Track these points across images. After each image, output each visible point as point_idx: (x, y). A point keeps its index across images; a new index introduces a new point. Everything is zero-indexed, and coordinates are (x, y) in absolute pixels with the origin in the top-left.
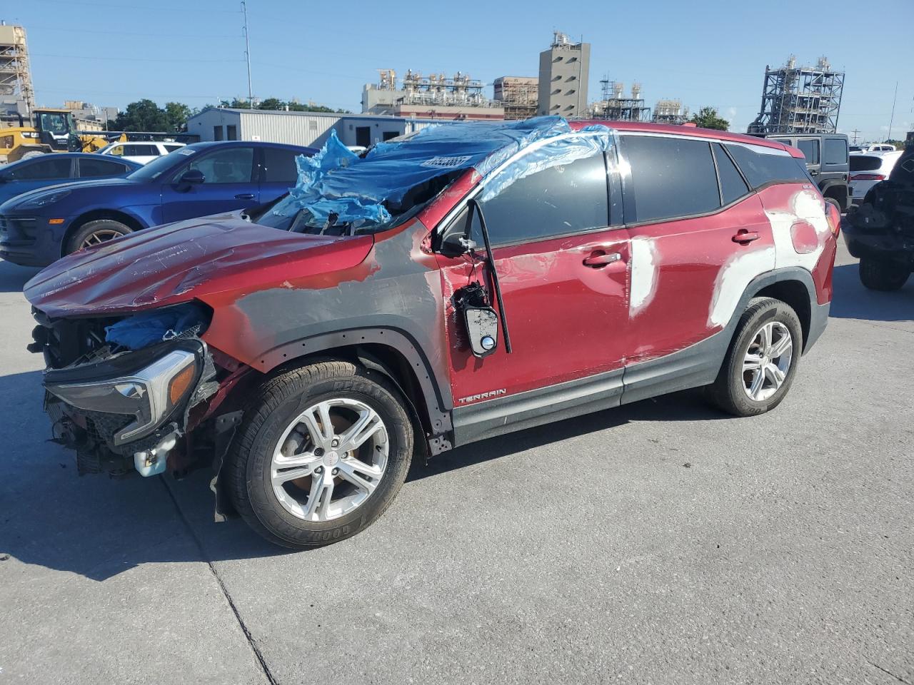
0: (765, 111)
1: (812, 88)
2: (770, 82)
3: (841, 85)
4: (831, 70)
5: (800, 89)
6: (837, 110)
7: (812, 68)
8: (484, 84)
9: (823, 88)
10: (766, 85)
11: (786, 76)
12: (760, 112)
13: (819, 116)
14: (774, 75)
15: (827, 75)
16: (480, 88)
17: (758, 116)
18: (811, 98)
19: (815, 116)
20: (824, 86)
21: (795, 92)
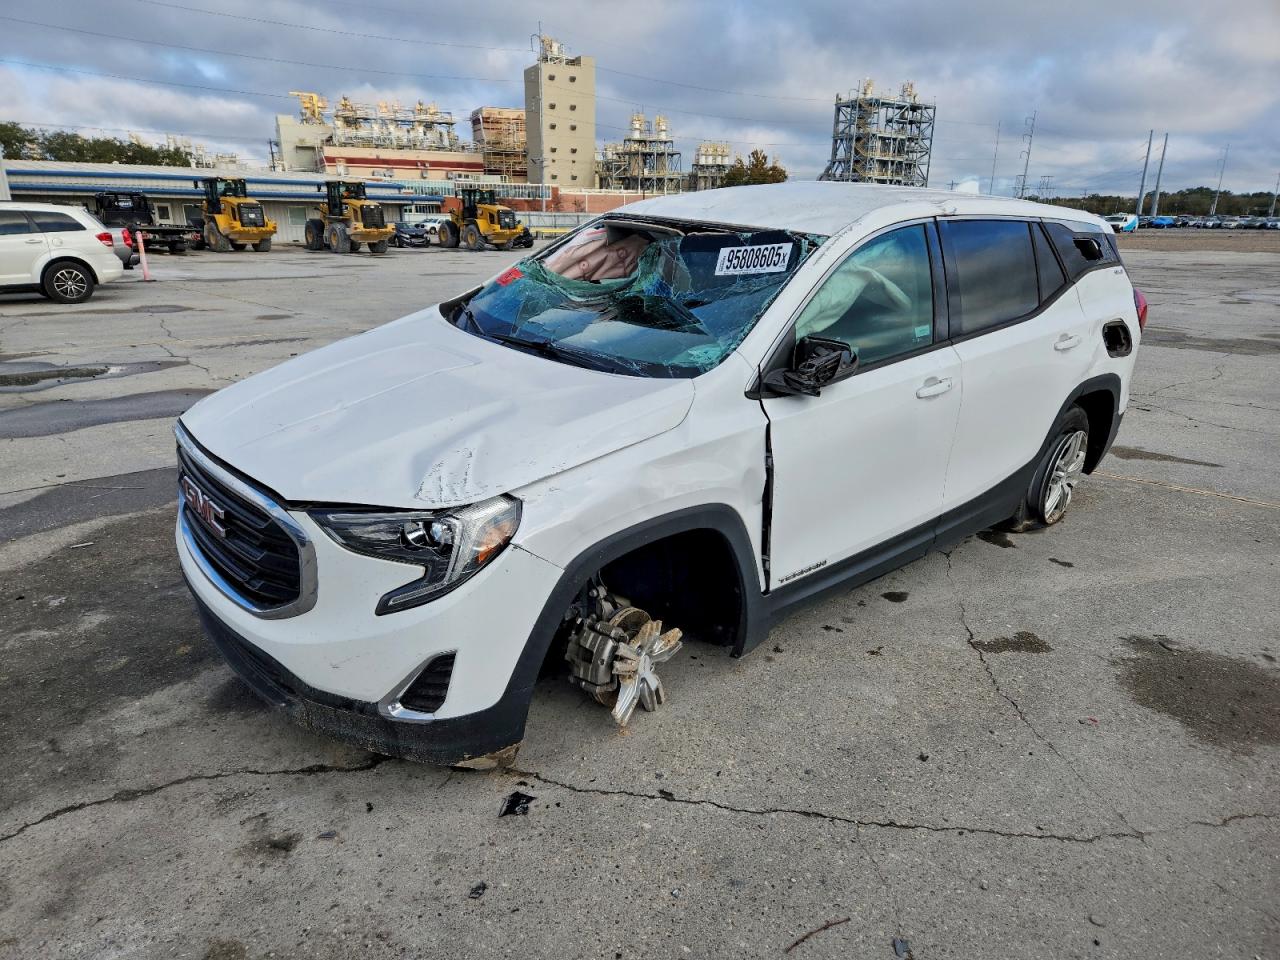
0: (838, 157)
1: (895, 126)
2: (842, 118)
3: (931, 121)
4: (919, 101)
5: (880, 124)
6: (927, 157)
7: (894, 97)
8: (455, 118)
9: (909, 126)
10: (837, 122)
11: (863, 109)
12: (830, 158)
13: (906, 165)
14: (848, 107)
15: (914, 108)
16: (452, 124)
17: (828, 164)
18: (895, 140)
19: (900, 163)
20: (911, 123)
21: (873, 130)
